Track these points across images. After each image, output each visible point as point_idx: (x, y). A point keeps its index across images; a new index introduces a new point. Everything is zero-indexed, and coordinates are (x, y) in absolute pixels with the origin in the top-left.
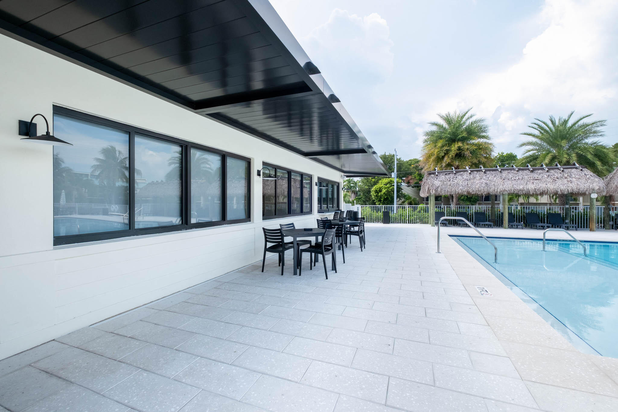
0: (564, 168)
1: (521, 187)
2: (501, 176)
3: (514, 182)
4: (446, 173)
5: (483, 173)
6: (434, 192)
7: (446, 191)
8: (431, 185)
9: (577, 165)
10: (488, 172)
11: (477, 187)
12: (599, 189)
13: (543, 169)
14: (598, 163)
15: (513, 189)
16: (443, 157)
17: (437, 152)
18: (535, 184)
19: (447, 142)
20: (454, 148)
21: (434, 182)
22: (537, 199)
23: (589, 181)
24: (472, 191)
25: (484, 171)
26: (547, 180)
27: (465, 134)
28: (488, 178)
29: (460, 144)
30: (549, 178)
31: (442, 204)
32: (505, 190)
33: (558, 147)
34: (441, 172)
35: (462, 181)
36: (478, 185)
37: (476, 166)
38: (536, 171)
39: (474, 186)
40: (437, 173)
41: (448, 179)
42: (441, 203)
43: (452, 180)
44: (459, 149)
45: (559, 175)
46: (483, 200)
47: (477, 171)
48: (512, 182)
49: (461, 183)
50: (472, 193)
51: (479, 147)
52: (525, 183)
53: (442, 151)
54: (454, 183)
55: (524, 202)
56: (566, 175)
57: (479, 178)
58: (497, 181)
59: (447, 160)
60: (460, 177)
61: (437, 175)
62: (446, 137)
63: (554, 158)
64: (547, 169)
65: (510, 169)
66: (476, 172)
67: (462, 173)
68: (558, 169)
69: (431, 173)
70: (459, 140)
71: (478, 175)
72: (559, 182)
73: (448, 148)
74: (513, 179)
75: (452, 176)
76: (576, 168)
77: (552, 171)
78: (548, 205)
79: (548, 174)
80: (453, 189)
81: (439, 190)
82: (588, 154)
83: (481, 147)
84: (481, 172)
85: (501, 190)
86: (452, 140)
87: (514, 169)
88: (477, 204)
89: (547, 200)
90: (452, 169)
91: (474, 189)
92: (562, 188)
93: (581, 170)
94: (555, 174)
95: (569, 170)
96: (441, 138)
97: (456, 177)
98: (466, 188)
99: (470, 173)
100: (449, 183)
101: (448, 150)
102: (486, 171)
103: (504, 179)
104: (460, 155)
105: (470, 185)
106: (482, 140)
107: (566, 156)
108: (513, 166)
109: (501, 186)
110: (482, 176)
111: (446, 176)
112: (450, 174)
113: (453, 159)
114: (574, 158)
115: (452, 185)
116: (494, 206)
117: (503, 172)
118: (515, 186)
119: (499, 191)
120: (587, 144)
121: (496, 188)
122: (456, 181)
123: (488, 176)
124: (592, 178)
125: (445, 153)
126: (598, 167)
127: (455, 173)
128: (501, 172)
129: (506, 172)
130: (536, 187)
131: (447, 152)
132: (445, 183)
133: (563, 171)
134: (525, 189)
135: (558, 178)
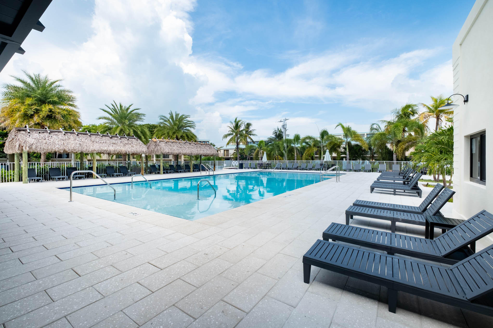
0: (129, 138)
1: (106, 148)
2: (90, 139)
3: (101, 145)
4: (39, 131)
5: (76, 135)
6: (28, 149)
7: (42, 148)
8: (24, 141)
9: (135, 137)
10: (80, 135)
11: (72, 146)
12: (146, 152)
13: (117, 137)
14: (143, 137)
15: (100, 149)
16: (32, 116)
17: (24, 109)
18: (114, 146)
19: (36, 102)
20: (46, 109)
21: (26, 139)
22: (100, 157)
23: (141, 147)
24: (68, 150)
25: (77, 133)
26: (120, 144)
27: (56, 99)
28: (81, 140)
29: (51, 107)
30: (121, 144)
31: (8, 161)
32: (95, 150)
33: (123, 124)
34: (34, 130)
35: (58, 140)
36: (73, 145)
37: (69, 129)
38: (114, 138)
39: (69, 146)
40: (28, 131)
41: (43, 138)
42: (6, 160)
43: (47, 139)
44: (50, 111)
45: (127, 142)
46: (57, 157)
47: (71, 133)
48: (99, 144)
49: (57, 142)
50: (68, 152)
51: (70, 113)
52: (108, 146)
53: (31, 109)
54: (50, 141)
55: (91, 159)
56: (130, 142)
57: (74, 139)
58: (88, 143)
59: (36, 119)
60: (55, 136)
61: (29, 133)
62: (35, 97)
63: (121, 130)
64: (120, 138)
65: (97, 135)
66: (69, 134)
67: (56, 133)
68: (125, 138)
69: (21, 129)
70: (49, 103)
71: (71, 137)
72: (127, 146)
73: (38, 108)
74: (99, 142)
75: (46, 135)
76: (135, 139)
77: (123, 139)
78: (107, 161)
79: (121, 141)
80: (50, 147)
81: (34, 147)
82: (139, 131)
83: (71, 113)
84: (74, 134)
85: (92, 150)
86: (42, 101)
87: (99, 135)
88: (50, 161)
89: (106, 158)
90: (46, 129)
91: (70, 148)
92: (129, 150)
93: (137, 140)
94: (125, 141)
95: (131, 139)
96: (29, 96)
97: (52, 137)
98: (63, 147)
99: (64, 134)
100: (44, 141)
101: (38, 109)
102: (78, 133)
103: (93, 142)
104: (50, 117)
105: (66, 145)
106: (70, 108)
107: (128, 130)
108: (98, 133)
109: (92, 147)
110: (76, 138)
111: (40, 134)
112: (44, 133)
113: (43, 119)
114: (132, 133)
115: (48, 143)
116: (82, 162)
117: (92, 137)
118: (101, 147)
119: (90, 150)
120: (137, 125)
121: (88, 148)
122: (51, 140)
123: (81, 138)
124: (142, 145)
125: (34, 112)
126: (143, 139)
127: (50, 133)
128: (90, 136)
129: (94, 136)
130: (115, 149)
131: (37, 112)
132: (40, 141)
133: (128, 139)
134: (108, 150)
135: (126, 144)
